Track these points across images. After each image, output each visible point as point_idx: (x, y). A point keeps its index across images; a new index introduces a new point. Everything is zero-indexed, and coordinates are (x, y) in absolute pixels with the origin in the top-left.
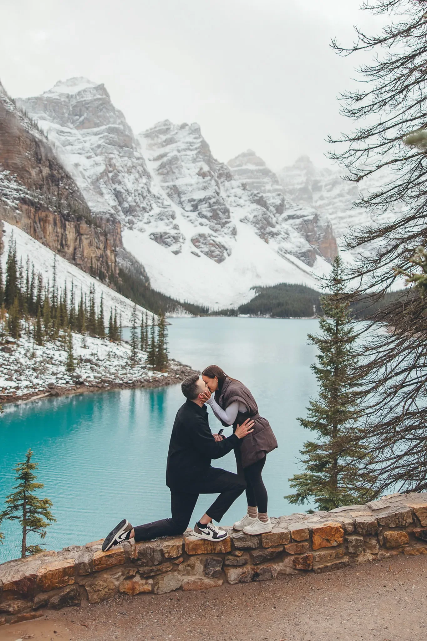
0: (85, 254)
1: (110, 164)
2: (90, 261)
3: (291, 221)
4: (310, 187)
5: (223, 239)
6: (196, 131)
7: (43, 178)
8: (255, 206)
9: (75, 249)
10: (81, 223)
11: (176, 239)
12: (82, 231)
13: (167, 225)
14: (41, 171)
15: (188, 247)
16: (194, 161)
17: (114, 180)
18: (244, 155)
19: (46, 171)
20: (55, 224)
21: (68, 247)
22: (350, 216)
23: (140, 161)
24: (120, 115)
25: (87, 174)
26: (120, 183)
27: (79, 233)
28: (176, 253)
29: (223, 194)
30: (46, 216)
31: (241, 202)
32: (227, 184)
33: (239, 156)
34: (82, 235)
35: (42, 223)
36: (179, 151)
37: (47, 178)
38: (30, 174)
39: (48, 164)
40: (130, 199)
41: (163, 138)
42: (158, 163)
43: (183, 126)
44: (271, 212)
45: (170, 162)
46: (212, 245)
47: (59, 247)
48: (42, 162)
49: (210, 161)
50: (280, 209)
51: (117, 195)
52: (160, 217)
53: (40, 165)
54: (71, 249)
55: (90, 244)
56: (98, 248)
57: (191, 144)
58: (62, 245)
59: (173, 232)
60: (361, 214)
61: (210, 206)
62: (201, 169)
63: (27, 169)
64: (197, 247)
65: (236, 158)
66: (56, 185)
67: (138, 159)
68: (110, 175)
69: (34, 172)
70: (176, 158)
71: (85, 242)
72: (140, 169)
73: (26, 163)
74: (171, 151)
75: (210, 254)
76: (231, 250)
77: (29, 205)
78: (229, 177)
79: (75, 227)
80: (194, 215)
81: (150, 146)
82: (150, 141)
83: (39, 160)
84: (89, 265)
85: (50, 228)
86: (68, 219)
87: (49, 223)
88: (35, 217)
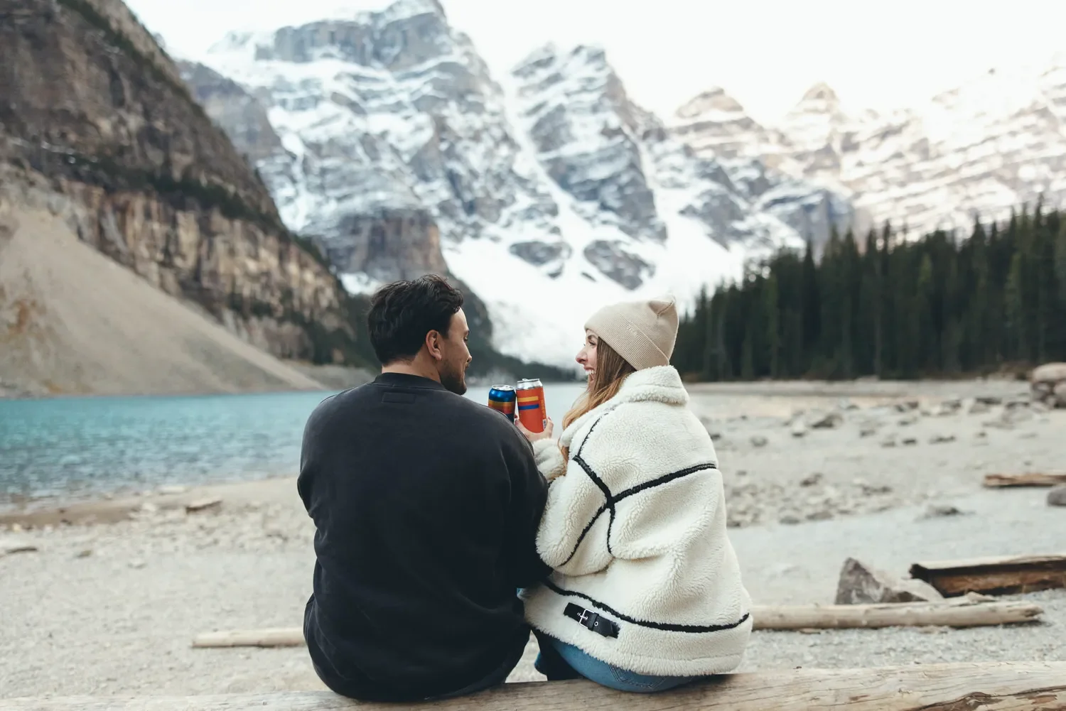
0: (222, 269)
1: (441, 127)
2: (230, 281)
3: (779, 209)
4: (837, 146)
5: (642, 247)
6: (598, 56)
7: (129, 133)
8: (707, 185)
9: (199, 261)
10: (210, 214)
11: (553, 252)
12: (214, 228)
13: (540, 226)
14: (122, 122)
15: (575, 264)
16: (595, 109)
17: (450, 154)
18: (705, 96)
19: (134, 122)
20: (148, 215)
21: (183, 257)
22: (916, 195)
23: (497, 119)
24: (464, 39)
25: (403, 147)
26: (458, 158)
27: (206, 231)
28: (554, 275)
29: (648, 167)
30: (127, 203)
31: (682, 178)
32: (659, 148)
33: (696, 98)
34: (214, 234)
35: (118, 214)
36: (568, 95)
37: (139, 134)
38: (97, 128)
39: (139, 107)
40: (477, 185)
41: (543, 74)
42: (533, 120)
43: (577, 51)
44: (739, 193)
45: (551, 117)
46: (619, 259)
47: (160, 256)
48: (125, 105)
49: (625, 109)
50: (757, 187)
51: (453, 178)
52: (529, 214)
53: (121, 111)
54: (190, 262)
55: (231, 252)
57: (590, 80)
58: (166, 252)
59: (551, 240)
60: (936, 188)
61: (621, 188)
62: (606, 124)
63: (90, 117)
64: (595, 263)
65: (691, 102)
66: (160, 148)
67: (493, 114)
68: (444, 146)
69: (105, 125)
70: (561, 109)
71: (220, 247)
72: (497, 133)
73: (87, 108)
74: (554, 96)
75: (616, 275)
76: (654, 267)
77: (87, 183)
78: (661, 135)
79: (199, 221)
80: (591, 207)
81: (522, 92)
82: (520, 82)
83: (120, 102)
84: (228, 290)
85: (136, 224)
86: (182, 207)
87: (133, 214)
88: (102, 203)
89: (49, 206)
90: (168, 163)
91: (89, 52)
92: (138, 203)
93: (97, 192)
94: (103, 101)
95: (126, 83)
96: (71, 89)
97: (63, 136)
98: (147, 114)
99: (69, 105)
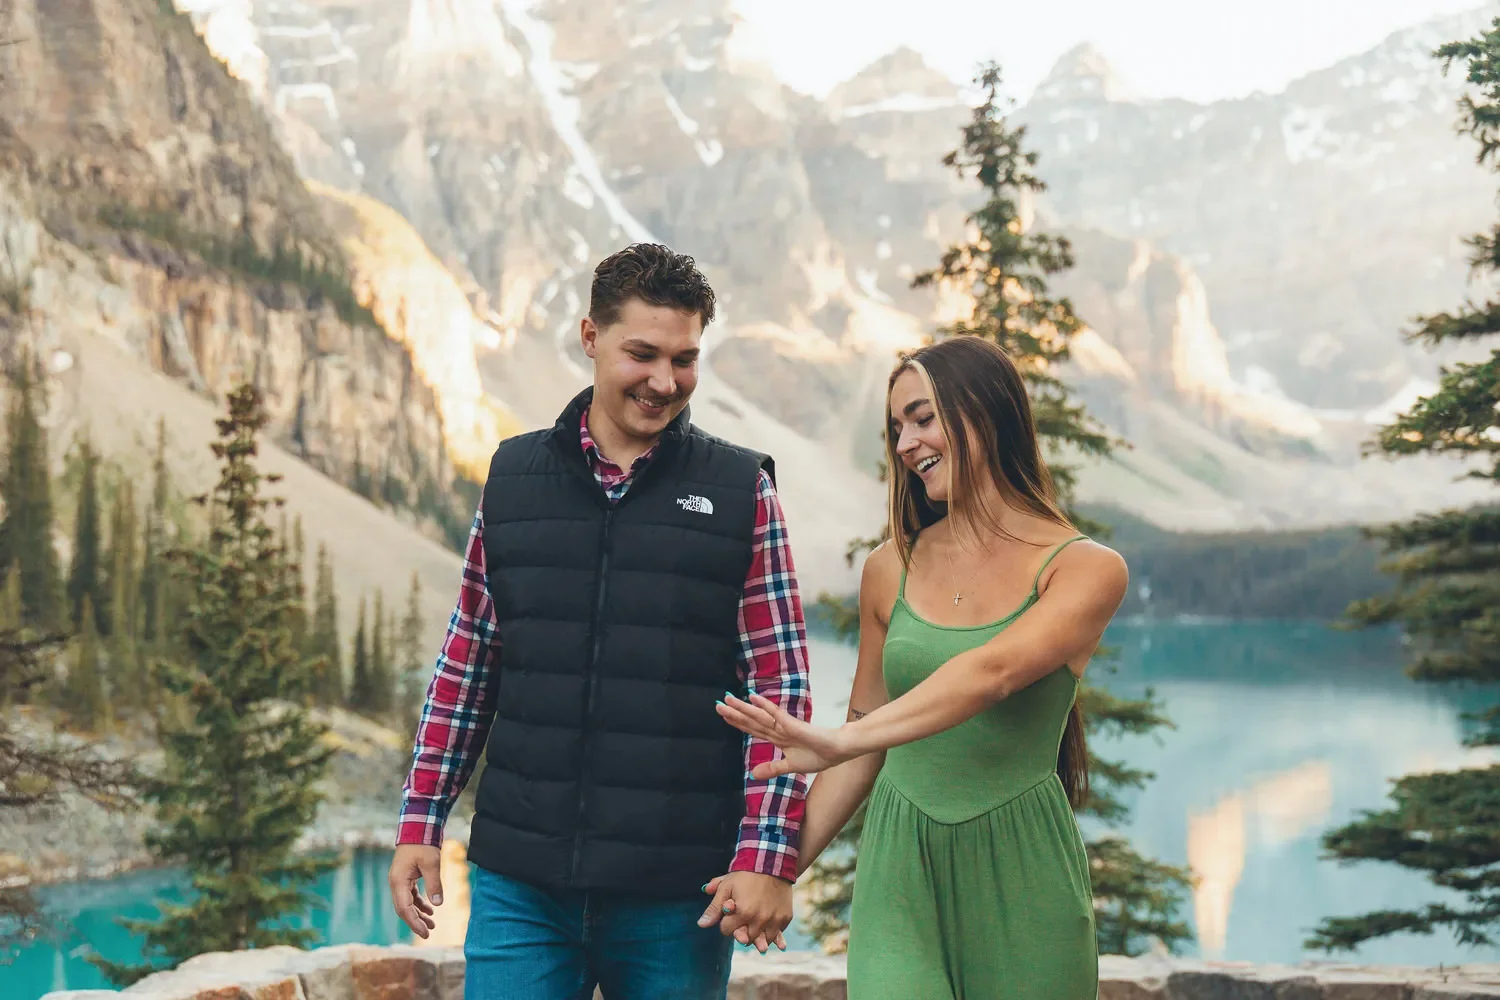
0: (336, 419)
2: (350, 442)
7: (191, 169)
9: (301, 404)
10: (320, 316)
14: (183, 148)
19: (200, 147)
20: (234, 322)
21: (277, 395)
27: (314, 350)
30: (203, 297)
33: (871, 68)
34: (323, 354)
35: (188, 319)
37: (204, 170)
38: (148, 159)
39: (205, 120)
48: (187, 117)
53: (182, 128)
54: (288, 406)
55: (352, 385)
56: (379, 395)
63: (139, 142)
64: (733, 383)
65: (860, 77)
66: (234, 191)
69: (159, 152)
71: (335, 378)
73: (134, 125)
77: (144, 262)
79: (301, 329)
81: (563, 49)
83: (180, 112)
84: (348, 457)
85: (215, 335)
86: (277, 303)
87: (213, 320)
88: (165, 300)
89: (100, 306)
90: (247, 220)
91: (136, 21)
92: (220, 298)
93: (158, 276)
94: (157, 110)
95: (188, 75)
96: (112, 89)
97: (96, 171)
98: (216, 131)
99: (104, 115)
